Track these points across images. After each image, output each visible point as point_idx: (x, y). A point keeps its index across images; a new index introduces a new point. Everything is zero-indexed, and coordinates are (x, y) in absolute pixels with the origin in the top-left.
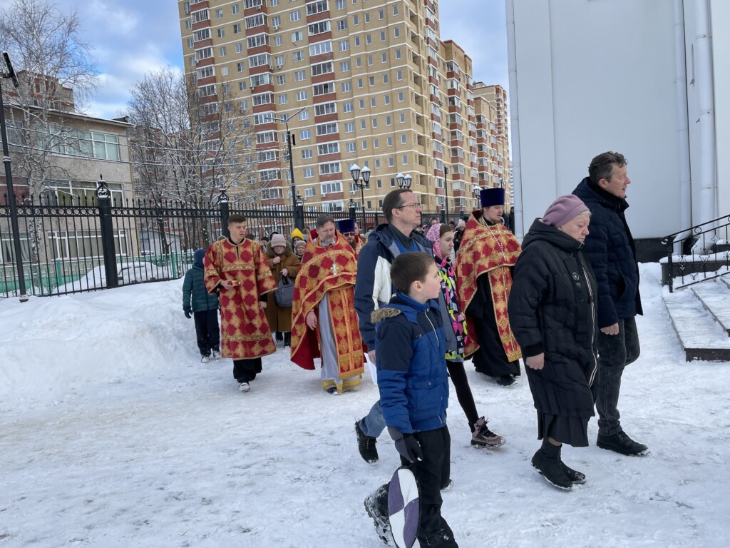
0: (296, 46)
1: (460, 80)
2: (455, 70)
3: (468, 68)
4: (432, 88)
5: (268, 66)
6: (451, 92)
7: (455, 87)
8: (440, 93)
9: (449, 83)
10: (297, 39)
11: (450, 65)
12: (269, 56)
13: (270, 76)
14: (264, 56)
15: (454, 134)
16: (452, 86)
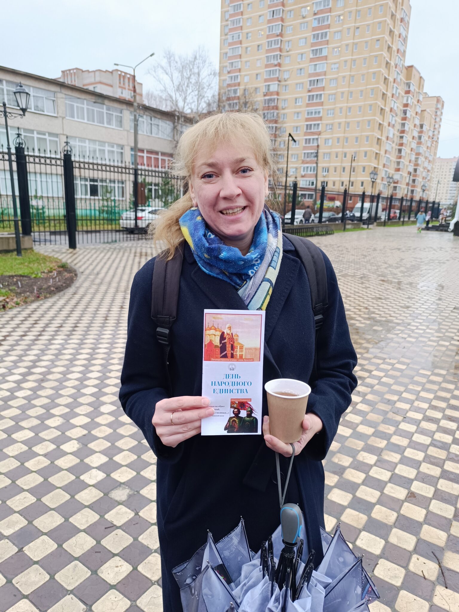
0: (299, 64)
1: (413, 96)
2: (412, 88)
3: (421, 87)
4: (393, 102)
5: (278, 78)
6: (406, 105)
7: (409, 102)
8: (398, 106)
9: (405, 99)
10: (302, 58)
11: (408, 85)
12: (279, 70)
13: (278, 85)
14: (276, 70)
15: (402, 137)
16: (407, 100)
